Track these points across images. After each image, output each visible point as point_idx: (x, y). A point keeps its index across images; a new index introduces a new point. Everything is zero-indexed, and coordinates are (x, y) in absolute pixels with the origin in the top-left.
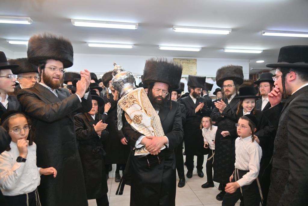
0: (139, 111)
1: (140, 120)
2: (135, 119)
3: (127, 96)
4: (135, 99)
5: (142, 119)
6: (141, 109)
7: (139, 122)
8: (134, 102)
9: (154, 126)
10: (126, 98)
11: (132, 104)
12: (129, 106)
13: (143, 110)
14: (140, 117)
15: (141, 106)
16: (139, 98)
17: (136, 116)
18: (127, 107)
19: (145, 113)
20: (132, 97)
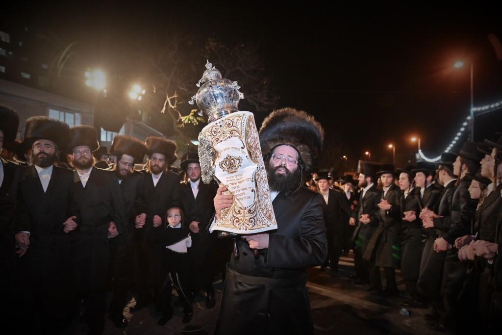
0: (237, 149)
1: (237, 166)
3: (222, 121)
4: (235, 128)
6: (242, 148)
7: (232, 170)
9: (259, 180)
10: (218, 124)
11: (228, 135)
12: (221, 139)
13: (245, 150)
14: (238, 161)
15: (244, 143)
16: (244, 130)
17: (231, 157)
18: (217, 140)
19: (249, 157)
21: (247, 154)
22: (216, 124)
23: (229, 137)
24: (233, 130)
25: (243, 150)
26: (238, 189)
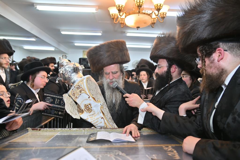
0: (87, 99)
1: (90, 108)
2: (86, 108)
3: (74, 87)
4: (81, 89)
5: (92, 107)
7: (90, 110)
8: (81, 92)
10: (73, 89)
12: (78, 96)
13: (91, 98)
14: (90, 105)
15: (89, 94)
16: (86, 87)
17: (86, 105)
18: (76, 98)
19: (94, 101)
20: (79, 87)
21: (92, 100)
22: (72, 89)
23: (80, 94)
24: (81, 90)
25: (90, 99)
26: (94, 119)
